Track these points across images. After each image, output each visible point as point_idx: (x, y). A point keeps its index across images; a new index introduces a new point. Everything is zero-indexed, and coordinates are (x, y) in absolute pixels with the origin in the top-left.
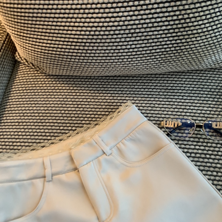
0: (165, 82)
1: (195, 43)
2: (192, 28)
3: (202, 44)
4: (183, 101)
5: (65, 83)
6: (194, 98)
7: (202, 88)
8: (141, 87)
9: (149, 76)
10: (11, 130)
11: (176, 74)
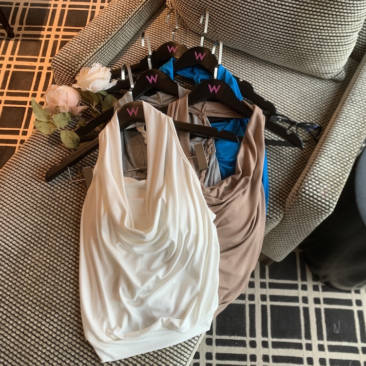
0: (270, 71)
1: (300, 43)
2: (301, 31)
3: (305, 47)
4: (275, 89)
5: (193, 38)
6: (284, 91)
7: (295, 87)
8: (250, 66)
9: (261, 62)
10: (138, 53)
11: (282, 69)
